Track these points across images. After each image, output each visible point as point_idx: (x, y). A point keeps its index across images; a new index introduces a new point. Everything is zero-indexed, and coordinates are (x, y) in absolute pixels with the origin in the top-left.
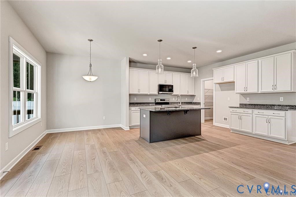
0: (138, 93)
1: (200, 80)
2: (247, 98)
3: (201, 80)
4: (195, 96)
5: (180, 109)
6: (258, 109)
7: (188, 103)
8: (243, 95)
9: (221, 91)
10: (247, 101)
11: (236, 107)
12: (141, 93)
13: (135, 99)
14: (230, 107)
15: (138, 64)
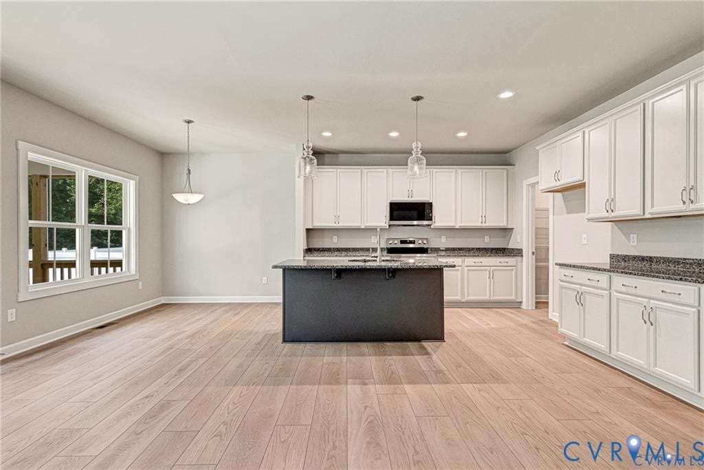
0: (335, 225)
1: (522, 183)
2: (632, 235)
3: (524, 181)
4: (512, 229)
5: (378, 264)
6: (622, 273)
7: (492, 249)
8: (620, 225)
9: (568, 213)
10: (633, 246)
11: (570, 266)
12: (342, 224)
13: (335, 239)
14: (560, 265)
15: (342, 157)
